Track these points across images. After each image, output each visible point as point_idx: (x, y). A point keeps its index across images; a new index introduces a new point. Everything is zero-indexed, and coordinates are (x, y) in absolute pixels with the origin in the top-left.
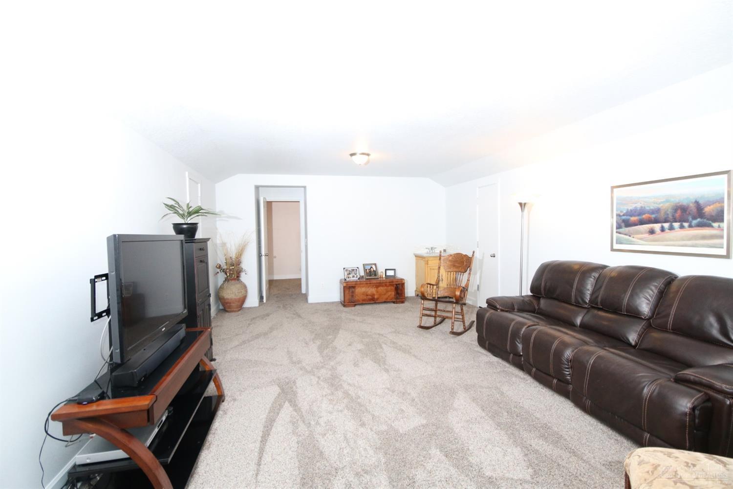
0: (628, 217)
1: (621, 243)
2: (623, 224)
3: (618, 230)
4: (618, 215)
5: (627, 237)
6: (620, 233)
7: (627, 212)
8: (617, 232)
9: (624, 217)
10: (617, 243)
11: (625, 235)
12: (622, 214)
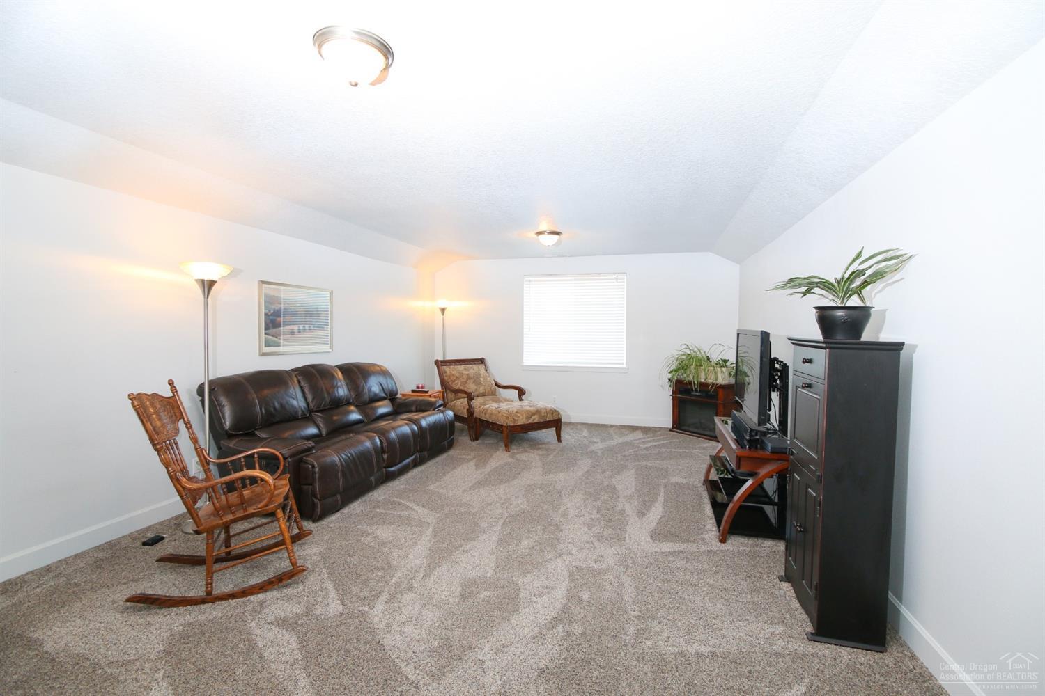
0: (275, 318)
1: (269, 346)
2: (271, 325)
3: (267, 331)
4: (266, 314)
5: (274, 339)
6: (268, 335)
7: (274, 312)
8: (265, 334)
9: (271, 317)
10: (265, 346)
11: (273, 336)
12: (269, 314)
